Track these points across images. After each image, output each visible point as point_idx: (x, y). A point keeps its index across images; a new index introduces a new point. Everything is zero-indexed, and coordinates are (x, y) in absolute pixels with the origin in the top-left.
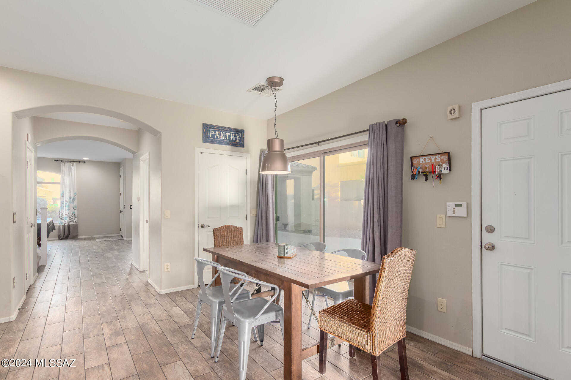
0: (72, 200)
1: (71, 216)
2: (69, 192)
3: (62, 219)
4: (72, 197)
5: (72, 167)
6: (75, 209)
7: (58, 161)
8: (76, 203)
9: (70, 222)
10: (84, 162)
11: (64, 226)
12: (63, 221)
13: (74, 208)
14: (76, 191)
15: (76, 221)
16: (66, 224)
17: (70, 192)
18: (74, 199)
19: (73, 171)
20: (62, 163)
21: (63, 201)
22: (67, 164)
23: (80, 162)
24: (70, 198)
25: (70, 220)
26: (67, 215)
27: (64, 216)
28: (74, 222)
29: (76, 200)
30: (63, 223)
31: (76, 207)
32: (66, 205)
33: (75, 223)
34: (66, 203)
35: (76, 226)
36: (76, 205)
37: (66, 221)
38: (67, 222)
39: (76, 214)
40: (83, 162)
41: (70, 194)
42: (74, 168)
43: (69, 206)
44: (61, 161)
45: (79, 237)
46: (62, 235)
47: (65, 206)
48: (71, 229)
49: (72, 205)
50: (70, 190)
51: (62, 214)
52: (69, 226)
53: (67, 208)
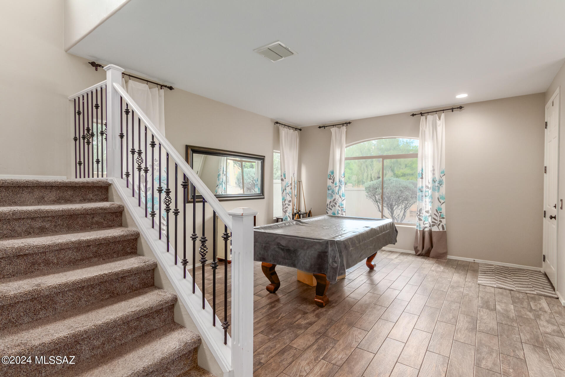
0: (436, 184)
1: (435, 214)
2: (432, 169)
3: (420, 219)
4: (437, 178)
5: (438, 122)
6: (442, 201)
7: (416, 115)
8: (443, 190)
9: (433, 225)
10: (461, 108)
11: (423, 232)
12: (422, 222)
13: (440, 200)
14: (444, 167)
15: (443, 226)
16: (426, 230)
17: (434, 170)
18: (441, 183)
19: (439, 129)
20: (423, 118)
21: (422, 187)
22: (430, 117)
23: (452, 109)
24: (434, 181)
25: (433, 222)
26: (427, 212)
27: (424, 214)
28: (440, 227)
29: (444, 186)
30: (422, 226)
31: (442, 198)
32: (427, 194)
33: (441, 230)
34: (427, 190)
35: (443, 235)
36: (444, 193)
37: (426, 223)
38: (427, 225)
39: (444, 211)
40: (458, 108)
41: (434, 174)
42: (441, 122)
43: (432, 197)
44: (422, 114)
45: (449, 257)
46: (420, 248)
47: (425, 196)
48: (434, 240)
49: (437, 195)
50: (433, 167)
51: (420, 210)
52: (430, 232)
53: (428, 200)
